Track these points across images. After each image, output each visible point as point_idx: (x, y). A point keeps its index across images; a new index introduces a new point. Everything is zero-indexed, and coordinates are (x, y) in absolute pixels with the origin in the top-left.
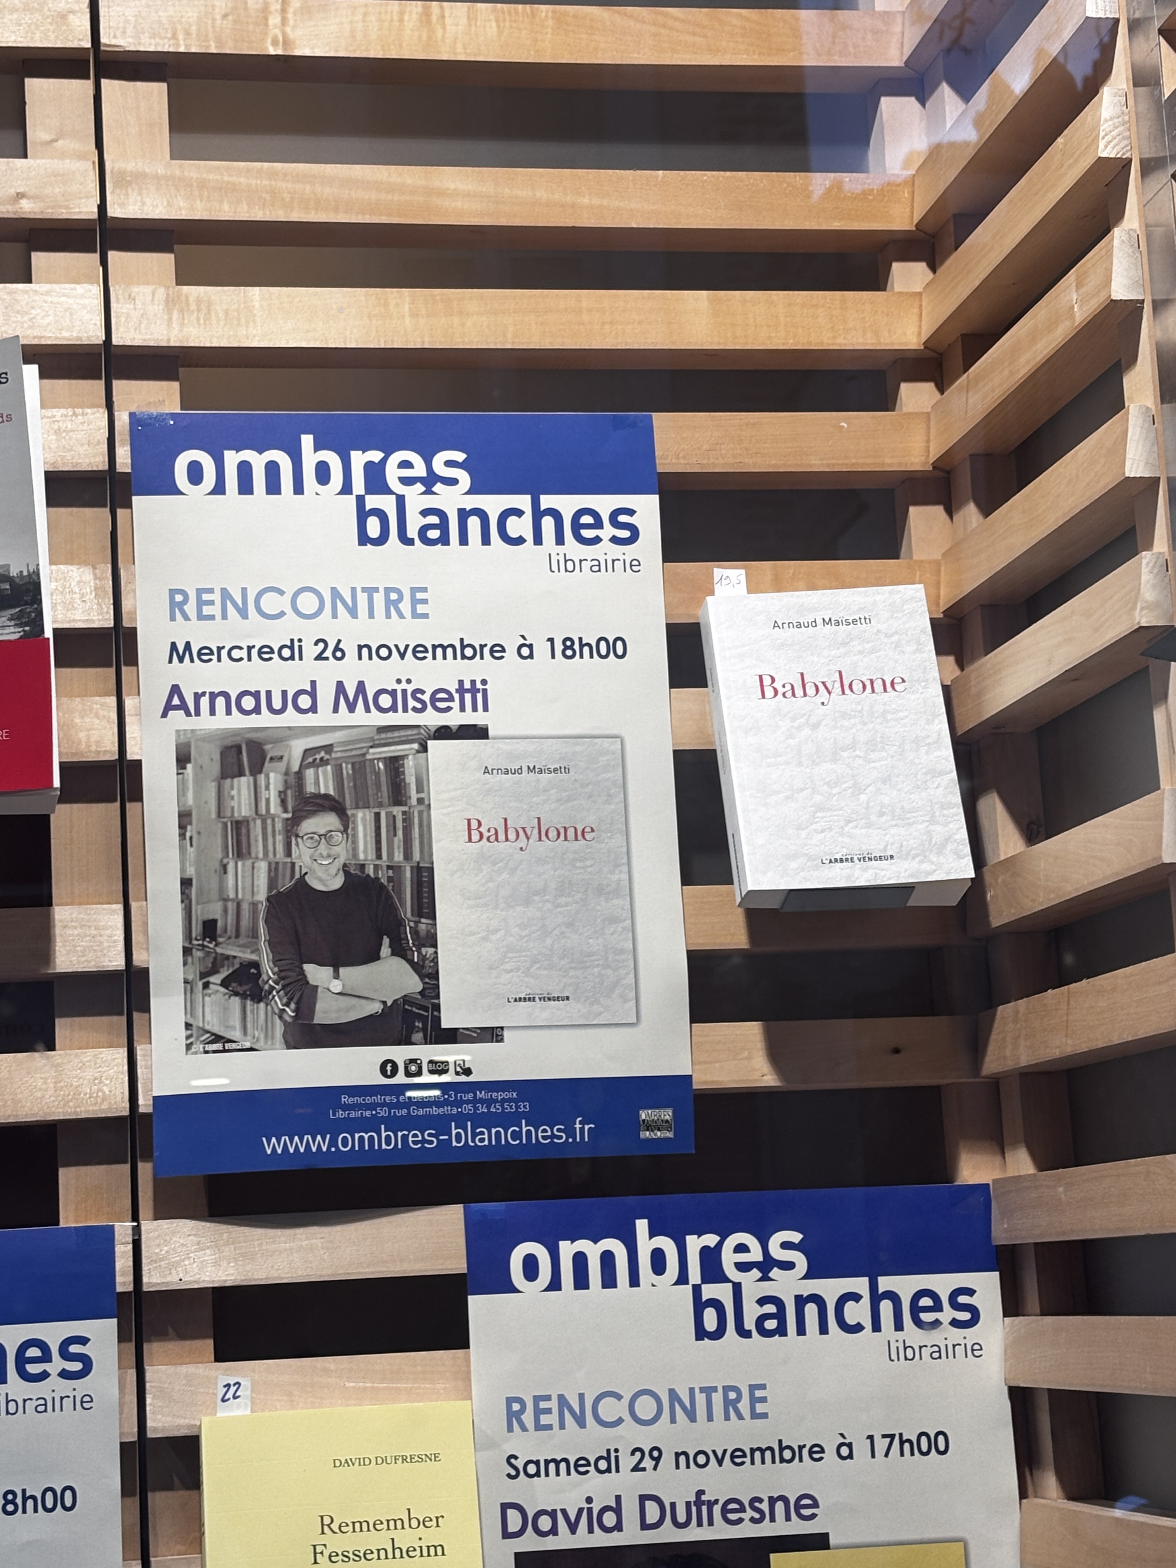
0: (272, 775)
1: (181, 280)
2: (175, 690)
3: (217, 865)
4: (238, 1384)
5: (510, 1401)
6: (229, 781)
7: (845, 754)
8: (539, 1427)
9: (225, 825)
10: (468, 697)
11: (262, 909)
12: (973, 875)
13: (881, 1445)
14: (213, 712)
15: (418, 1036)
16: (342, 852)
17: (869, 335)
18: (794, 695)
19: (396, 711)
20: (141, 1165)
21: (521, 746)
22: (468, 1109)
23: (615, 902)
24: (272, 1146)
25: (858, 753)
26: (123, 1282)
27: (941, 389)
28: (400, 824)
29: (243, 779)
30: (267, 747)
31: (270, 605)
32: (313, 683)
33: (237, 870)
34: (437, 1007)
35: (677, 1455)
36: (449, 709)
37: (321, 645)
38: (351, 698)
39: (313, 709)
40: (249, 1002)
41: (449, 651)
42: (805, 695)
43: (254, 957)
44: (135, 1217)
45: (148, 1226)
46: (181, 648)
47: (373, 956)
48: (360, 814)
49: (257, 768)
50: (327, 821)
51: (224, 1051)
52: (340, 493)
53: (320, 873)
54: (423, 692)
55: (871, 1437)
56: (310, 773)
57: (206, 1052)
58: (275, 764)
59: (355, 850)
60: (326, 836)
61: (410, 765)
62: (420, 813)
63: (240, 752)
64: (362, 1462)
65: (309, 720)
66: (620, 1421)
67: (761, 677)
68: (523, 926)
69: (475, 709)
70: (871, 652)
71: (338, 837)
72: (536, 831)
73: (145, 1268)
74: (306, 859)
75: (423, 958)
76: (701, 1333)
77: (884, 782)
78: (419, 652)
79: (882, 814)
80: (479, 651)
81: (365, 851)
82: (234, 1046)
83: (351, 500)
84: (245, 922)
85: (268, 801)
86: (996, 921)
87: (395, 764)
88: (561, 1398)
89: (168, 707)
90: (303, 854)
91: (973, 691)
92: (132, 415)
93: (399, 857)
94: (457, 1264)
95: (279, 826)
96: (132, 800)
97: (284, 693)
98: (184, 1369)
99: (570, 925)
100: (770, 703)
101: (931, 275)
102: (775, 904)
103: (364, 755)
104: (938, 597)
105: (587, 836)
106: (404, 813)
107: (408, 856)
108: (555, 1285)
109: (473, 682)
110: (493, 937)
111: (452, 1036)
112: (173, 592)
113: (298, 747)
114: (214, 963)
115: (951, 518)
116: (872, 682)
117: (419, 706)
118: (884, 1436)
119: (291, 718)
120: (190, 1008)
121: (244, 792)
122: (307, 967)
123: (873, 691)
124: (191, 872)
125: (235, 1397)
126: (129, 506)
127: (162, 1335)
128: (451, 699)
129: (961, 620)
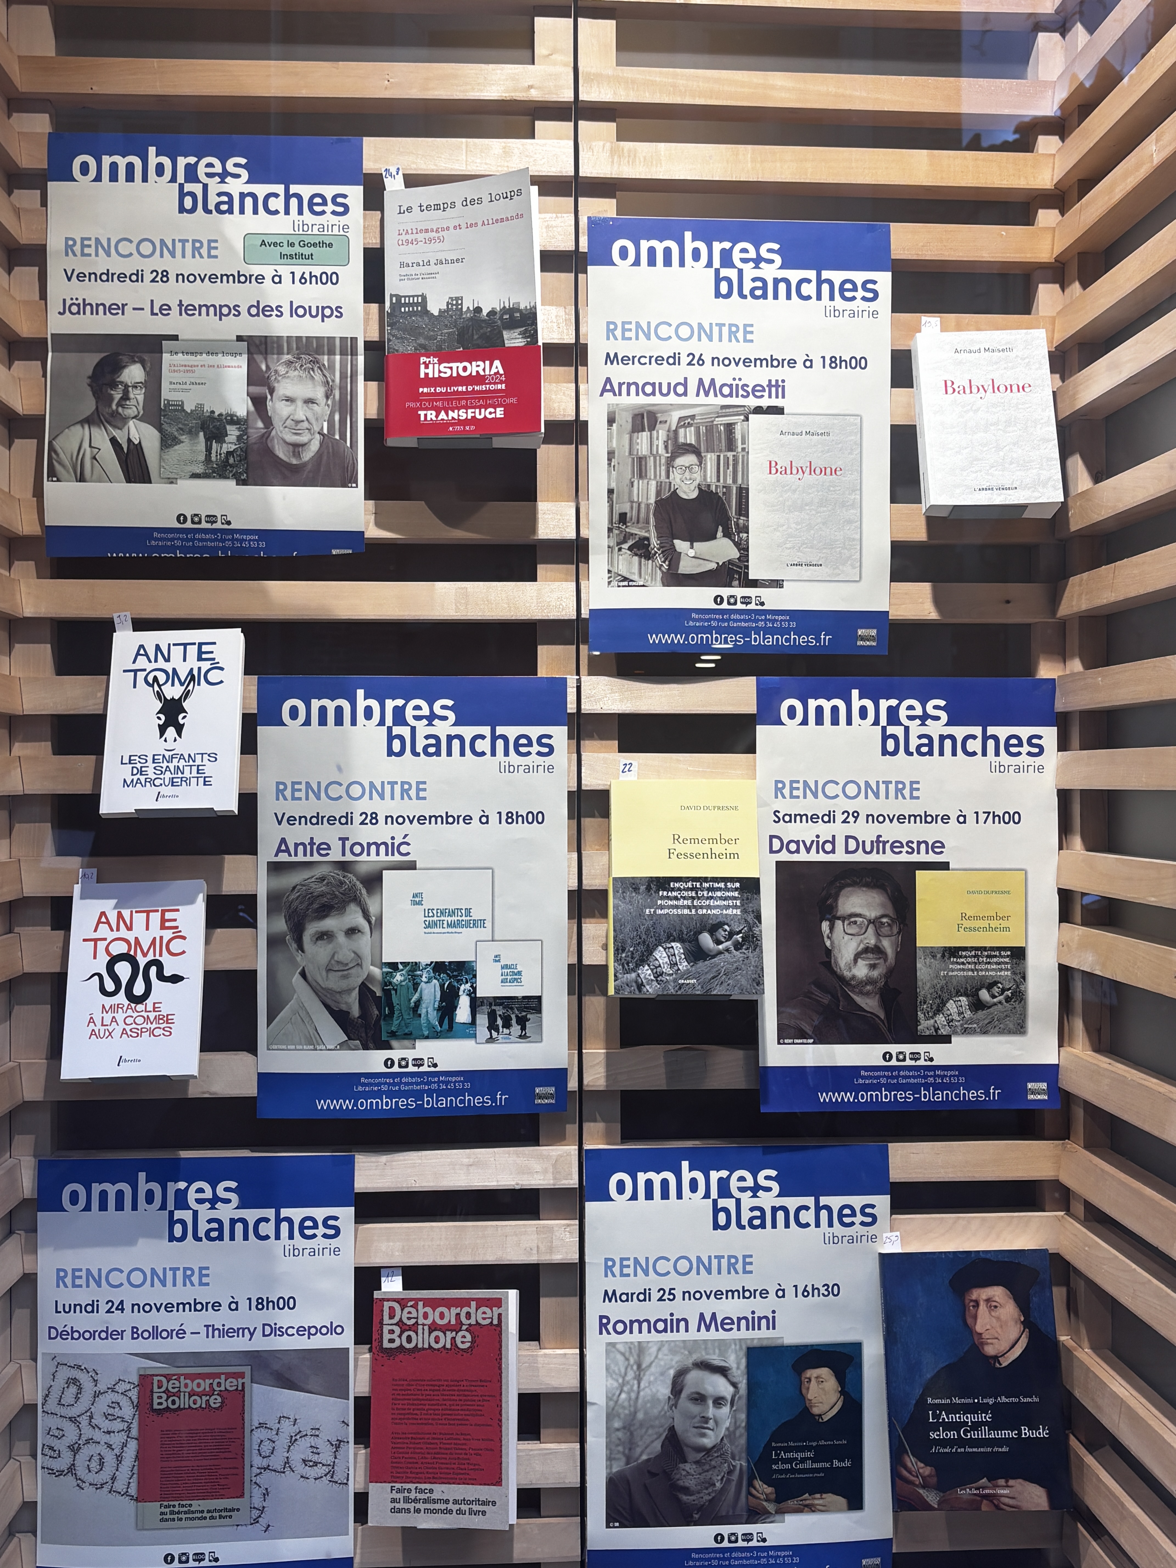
0: (660, 432)
1: (620, 138)
2: (608, 380)
3: (628, 482)
4: (631, 764)
5: (777, 782)
6: (636, 434)
7: (992, 428)
8: (792, 797)
9: (633, 459)
10: (773, 389)
11: (652, 508)
12: (1063, 500)
13: (982, 817)
14: (628, 394)
15: (736, 583)
16: (698, 477)
17: (1022, 179)
18: (964, 392)
19: (732, 396)
20: (581, 646)
21: (802, 419)
22: (761, 624)
23: (852, 511)
24: (653, 639)
25: (1000, 427)
26: (571, 707)
27: (1063, 214)
28: (731, 462)
29: (644, 433)
30: (659, 415)
31: (664, 331)
32: (686, 379)
33: (639, 485)
34: (747, 567)
35: (868, 816)
36: (762, 396)
37: (691, 357)
38: (707, 389)
39: (685, 394)
40: (643, 560)
41: (764, 362)
42: (971, 392)
43: (647, 535)
44: (578, 673)
45: (585, 679)
46: (612, 357)
47: (713, 537)
48: (709, 455)
49: (652, 428)
50: (690, 459)
51: (629, 586)
52: (706, 267)
53: (685, 488)
54: (747, 386)
55: (977, 813)
56: (681, 431)
57: (619, 586)
58: (662, 425)
59: (705, 476)
60: (689, 468)
61: (738, 429)
62: (743, 456)
63: (643, 418)
64: (696, 808)
65: (683, 400)
66: (837, 796)
67: (946, 382)
68: (797, 523)
69: (777, 397)
70: (1012, 368)
71: (696, 468)
72: (808, 469)
73: (583, 701)
74: (678, 480)
75: (741, 539)
76: (885, 752)
77: (1014, 444)
78: (747, 362)
79: (1011, 463)
80: (780, 363)
81: (711, 477)
82: (634, 584)
83: (712, 271)
84: (642, 515)
85: (657, 446)
86: (1074, 527)
87: (730, 427)
88: (805, 782)
89: (604, 390)
90: (676, 478)
91: (1071, 393)
92: (589, 218)
93: (730, 481)
94: (752, 709)
95: (663, 461)
96: (582, 444)
97: (669, 384)
98: (602, 755)
99: (824, 524)
100: (950, 397)
101: (1061, 144)
102: (944, 514)
103: (712, 422)
104: (1053, 338)
105: (838, 473)
106: (734, 456)
107: (735, 480)
108: (805, 722)
109: (777, 381)
110: (780, 529)
111: (755, 584)
112: (608, 323)
113: (675, 416)
114: (625, 537)
115: (1063, 291)
116: (1011, 386)
117: (745, 394)
118: (984, 813)
119: (672, 399)
120: (611, 562)
121: (645, 441)
122: (676, 541)
123: (1011, 391)
124: (613, 485)
125: (629, 771)
126: (586, 272)
127: (591, 737)
128: (764, 390)
129: (1064, 353)
